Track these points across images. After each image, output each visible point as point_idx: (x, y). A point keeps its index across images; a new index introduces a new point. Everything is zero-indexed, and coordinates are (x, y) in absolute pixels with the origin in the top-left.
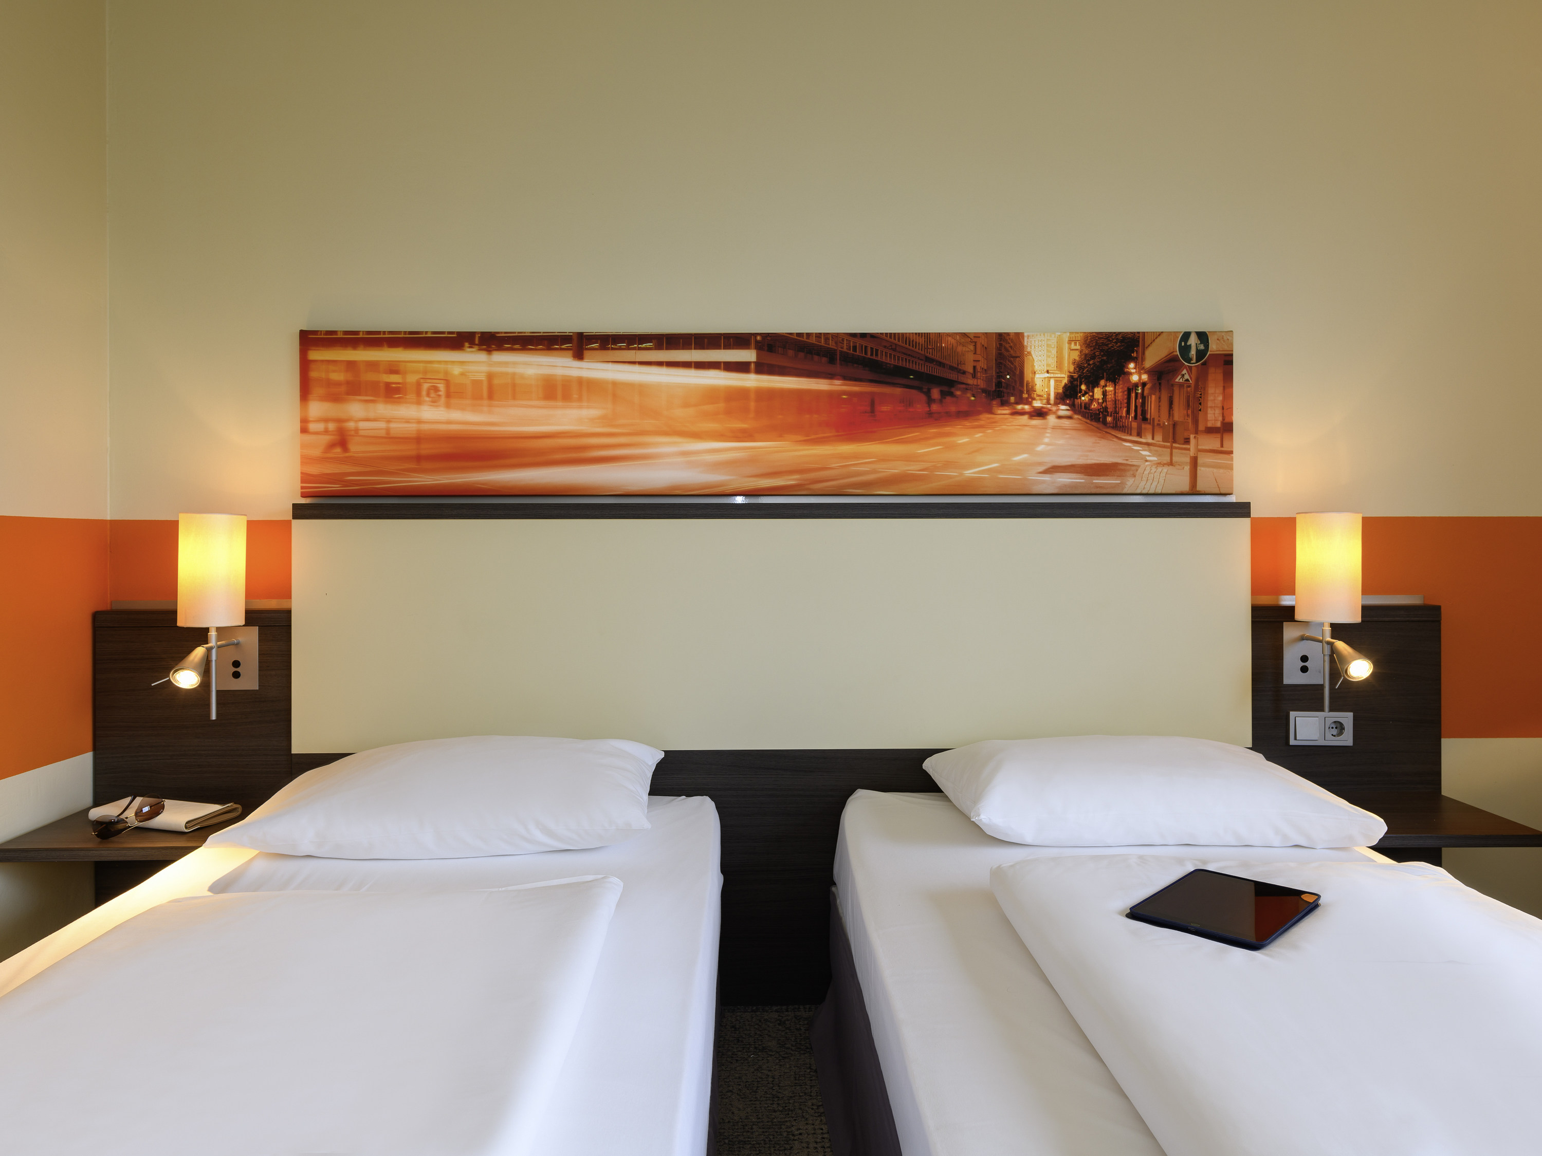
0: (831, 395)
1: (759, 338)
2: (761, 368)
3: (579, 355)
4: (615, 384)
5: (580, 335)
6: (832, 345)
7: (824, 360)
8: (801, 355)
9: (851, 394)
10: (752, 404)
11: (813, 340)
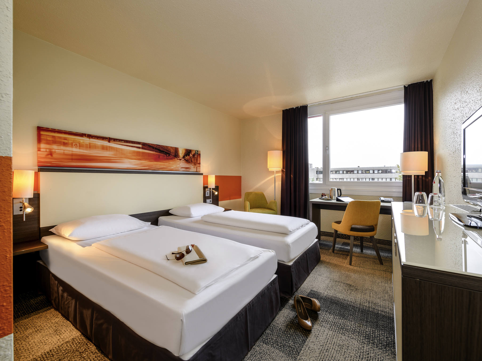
0: (153, 154)
1: (142, 143)
2: (142, 148)
3: (109, 142)
4: (116, 148)
5: (109, 138)
6: (153, 146)
7: (152, 148)
8: (149, 147)
9: (156, 154)
10: (141, 154)
11: (150, 145)
